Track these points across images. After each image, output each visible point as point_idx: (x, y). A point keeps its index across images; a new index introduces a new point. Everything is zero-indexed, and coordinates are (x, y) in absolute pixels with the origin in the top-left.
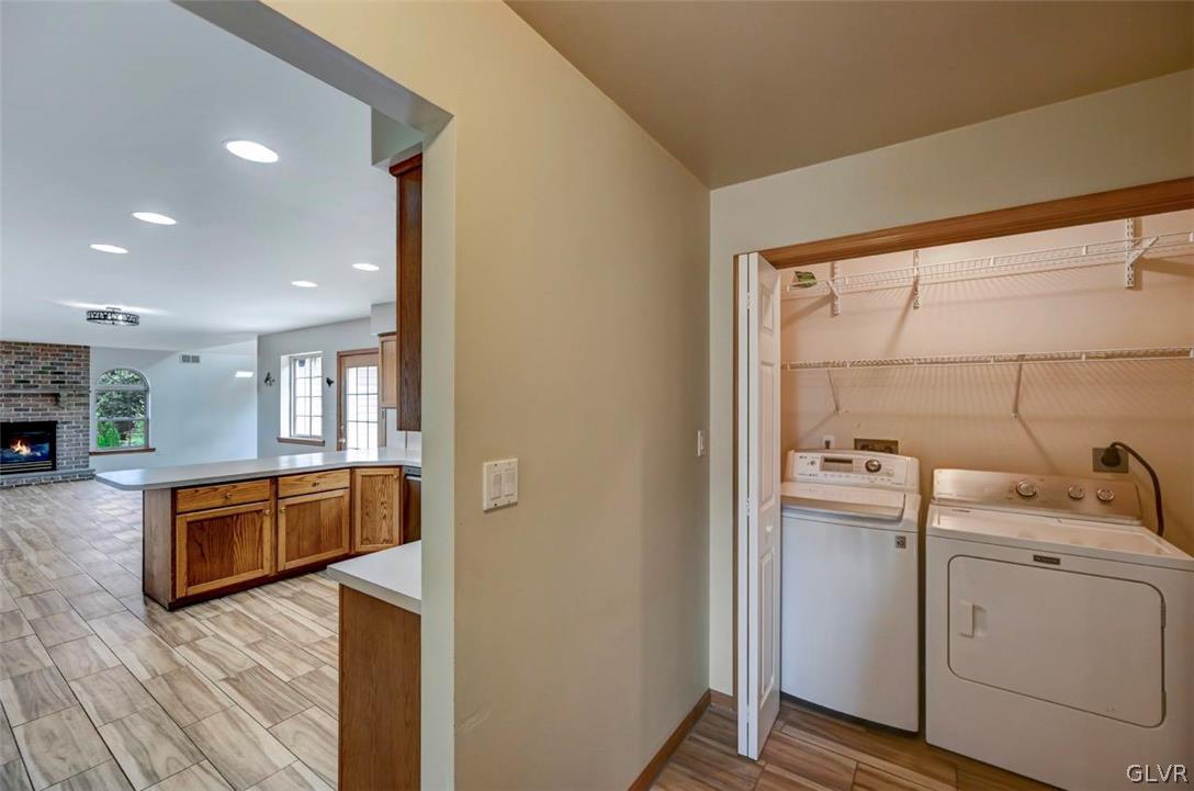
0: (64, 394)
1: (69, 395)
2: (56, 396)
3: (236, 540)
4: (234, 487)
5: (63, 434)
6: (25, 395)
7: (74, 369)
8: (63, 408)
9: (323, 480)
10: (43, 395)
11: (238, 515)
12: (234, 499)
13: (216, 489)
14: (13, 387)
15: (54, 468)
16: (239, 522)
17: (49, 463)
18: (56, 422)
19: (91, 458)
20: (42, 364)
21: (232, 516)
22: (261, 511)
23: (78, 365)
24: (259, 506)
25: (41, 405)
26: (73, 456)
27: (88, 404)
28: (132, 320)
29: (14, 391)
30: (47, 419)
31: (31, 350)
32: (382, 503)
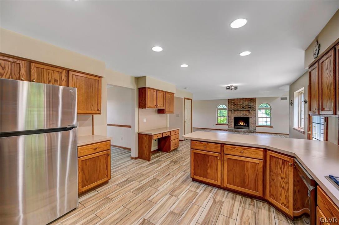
0: (250, 110)
1: (252, 111)
2: (249, 111)
3: (208, 165)
4: (208, 144)
5: (251, 120)
6: (241, 111)
7: (253, 104)
8: (250, 114)
9: (245, 151)
10: (247, 111)
11: (209, 155)
12: (208, 149)
13: (202, 143)
14: (241, 109)
15: (249, 129)
16: (209, 158)
17: (248, 127)
18: (249, 118)
19: (257, 127)
20: (247, 103)
21: (207, 155)
22: (217, 157)
23: (254, 103)
24: (216, 154)
25: (246, 113)
26: (253, 126)
27: (256, 113)
28: (236, 88)
29: (242, 110)
30: (247, 116)
31: (245, 100)
32: (282, 178)
